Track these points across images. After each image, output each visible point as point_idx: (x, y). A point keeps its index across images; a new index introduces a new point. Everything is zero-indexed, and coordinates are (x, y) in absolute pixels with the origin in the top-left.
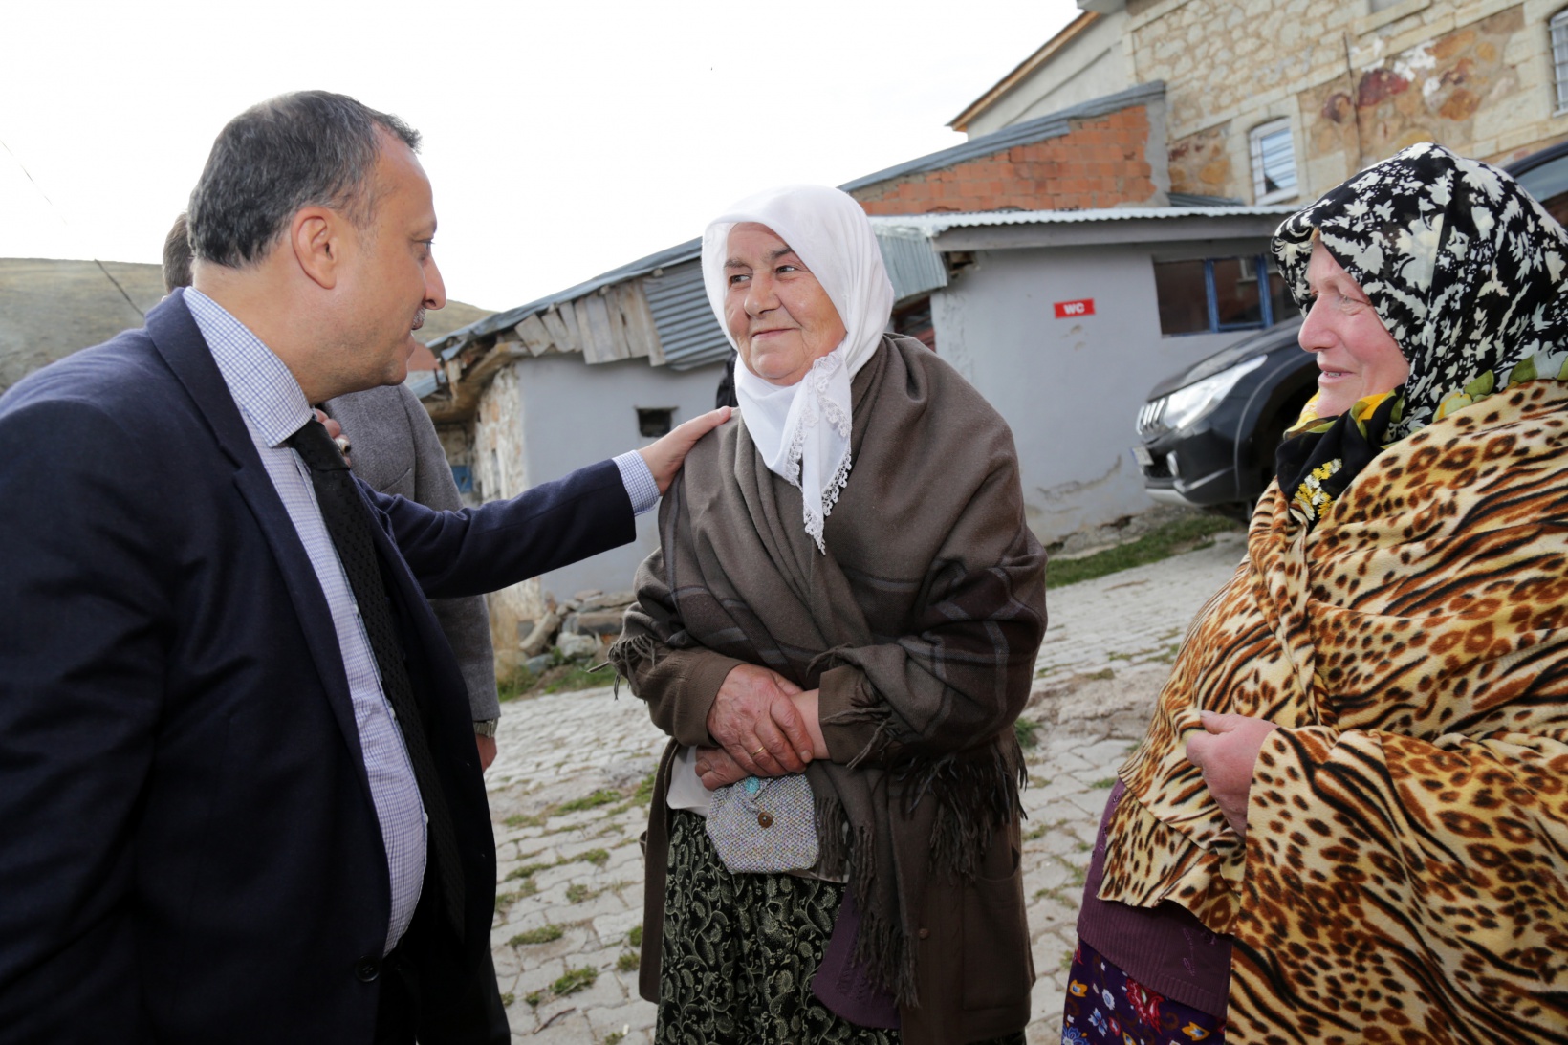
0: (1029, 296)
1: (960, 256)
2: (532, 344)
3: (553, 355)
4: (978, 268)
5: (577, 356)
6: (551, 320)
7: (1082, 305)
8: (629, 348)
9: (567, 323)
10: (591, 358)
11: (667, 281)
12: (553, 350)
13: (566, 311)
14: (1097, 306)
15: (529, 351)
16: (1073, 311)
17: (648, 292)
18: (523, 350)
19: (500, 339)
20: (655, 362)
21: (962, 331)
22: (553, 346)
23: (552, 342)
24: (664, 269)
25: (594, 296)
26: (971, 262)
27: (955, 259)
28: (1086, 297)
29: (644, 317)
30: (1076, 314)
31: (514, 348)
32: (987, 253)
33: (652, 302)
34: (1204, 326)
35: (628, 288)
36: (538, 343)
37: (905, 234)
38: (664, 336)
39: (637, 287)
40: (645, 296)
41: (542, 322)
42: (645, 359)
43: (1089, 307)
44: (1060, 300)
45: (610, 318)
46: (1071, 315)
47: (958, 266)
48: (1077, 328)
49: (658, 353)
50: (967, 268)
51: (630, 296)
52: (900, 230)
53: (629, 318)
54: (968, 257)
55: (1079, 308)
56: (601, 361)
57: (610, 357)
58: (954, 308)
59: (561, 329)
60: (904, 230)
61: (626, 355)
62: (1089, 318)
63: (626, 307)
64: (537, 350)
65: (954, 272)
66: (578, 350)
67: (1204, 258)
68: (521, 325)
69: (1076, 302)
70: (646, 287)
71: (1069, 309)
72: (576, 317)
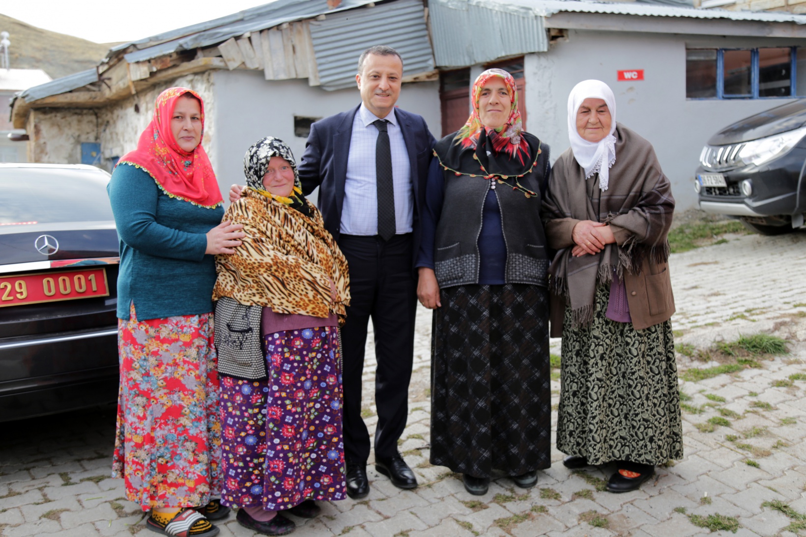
0: (601, 64)
1: (557, 31)
2: (229, 60)
3: (243, 70)
4: (567, 41)
5: (260, 73)
6: (243, 43)
7: (636, 73)
8: (296, 71)
9: (255, 47)
10: (269, 75)
11: (326, 25)
12: (243, 66)
13: (255, 38)
14: (645, 75)
15: (226, 65)
16: (630, 77)
17: (312, 31)
18: (222, 64)
19: (200, 54)
20: (313, 83)
21: (550, 84)
22: (243, 63)
23: (243, 60)
24: (326, 14)
25: (275, 30)
26: (562, 36)
27: (553, 33)
28: (639, 68)
29: (308, 49)
30: (632, 79)
31: (216, 62)
32: (576, 32)
33: (314, 39)
34: (714, 95)
35: (298, 25)
36: (234, 60)
37: (516, 11)
38: (321, 64)
39: (304, 26)
40: (310, 33)
41: (238, 44)
42: (306, 80)
43: (640, 75)
44: (621, 68)
45: (284, 46)
46: (628, 79)
47: (553, 38)
48: (631, 89)
49: (315, 77)
50: (560, 40)
51: (299, 32)
52: (511, 8)
53: (298, 49)
54: (561, 33)
55: (634, 75)
56: (276, 78)
57: (282, 77)
58: (545, 67)
59: (251, 52)
60: (516, 9)
61: (294, 76)
62: (639, 82)
63: (296, 40)
64: (232, 65)
65: (552, 42)
66: (261, 68)
67: (718, 48)
68: (222, 45)
69: (632, 71)
70: (311, 27)
71: (627, 75)
72: (261, 44)
